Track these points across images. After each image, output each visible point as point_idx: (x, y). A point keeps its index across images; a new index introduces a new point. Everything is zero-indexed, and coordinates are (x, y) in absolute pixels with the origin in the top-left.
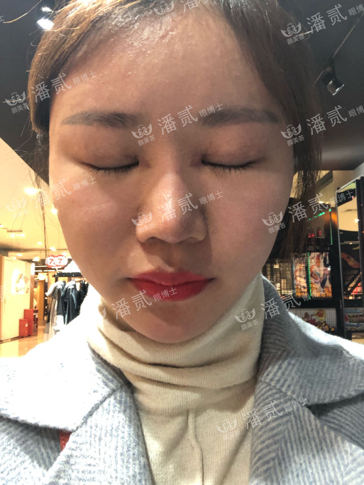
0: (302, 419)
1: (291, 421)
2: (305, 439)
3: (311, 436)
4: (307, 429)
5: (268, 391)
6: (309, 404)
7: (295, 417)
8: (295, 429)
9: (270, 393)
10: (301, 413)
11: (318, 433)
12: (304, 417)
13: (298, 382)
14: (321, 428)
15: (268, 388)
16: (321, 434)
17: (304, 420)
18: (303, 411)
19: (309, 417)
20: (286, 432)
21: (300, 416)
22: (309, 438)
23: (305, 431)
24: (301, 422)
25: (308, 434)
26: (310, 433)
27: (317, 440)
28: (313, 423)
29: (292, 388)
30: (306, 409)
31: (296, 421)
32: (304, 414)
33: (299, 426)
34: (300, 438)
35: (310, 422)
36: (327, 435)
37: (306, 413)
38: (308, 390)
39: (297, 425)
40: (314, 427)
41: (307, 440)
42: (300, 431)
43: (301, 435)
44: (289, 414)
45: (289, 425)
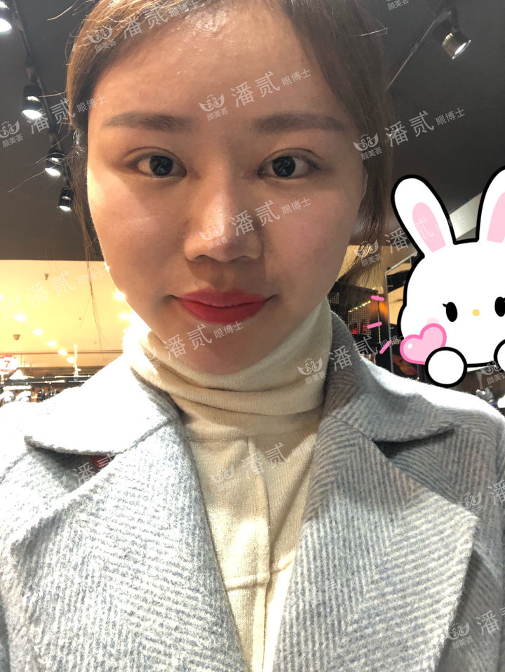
0: (367, 452)
1: (355, 452)
2: (367, 471)
3: (374, 469)
4: (371, 462)
5: (333, 423)
6: (376, 439)
7: (360, 448)
8: (359, 459)
9: (335, 424)
10: (367, 446)
11: (382, 468)
12: (369, 451)
13: (366, 417)
14: (386, 464)
15: (334, 420)
16: (385, 468)
17: (369, 453)
18: (369, 445)
19: (375, 450)
20: (349, 461)
21: (365, 449)
22: (372, 470)
23: (369, 464)
24: (365, 455)
25: (371, 467)
26: (374, 466)
27: (380, 474)
28: (378, 458)
29: (359, 421)
30: (373, 444)
31: (360, 453)
32: (369, 447)
33: (363, 458)
34: (362, 468)
35: (375, 456)
36: (391, 470)
37: (372, 447)
38: (376, 426)
39: (360, 456)
40: (378, 461)
41: (370, 472)
42: (363, 462)
43: (364, 466)
44: (354, 445)
45: (353, 454)
